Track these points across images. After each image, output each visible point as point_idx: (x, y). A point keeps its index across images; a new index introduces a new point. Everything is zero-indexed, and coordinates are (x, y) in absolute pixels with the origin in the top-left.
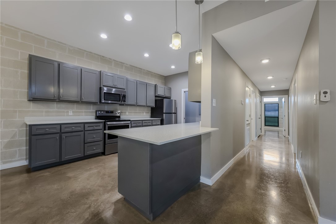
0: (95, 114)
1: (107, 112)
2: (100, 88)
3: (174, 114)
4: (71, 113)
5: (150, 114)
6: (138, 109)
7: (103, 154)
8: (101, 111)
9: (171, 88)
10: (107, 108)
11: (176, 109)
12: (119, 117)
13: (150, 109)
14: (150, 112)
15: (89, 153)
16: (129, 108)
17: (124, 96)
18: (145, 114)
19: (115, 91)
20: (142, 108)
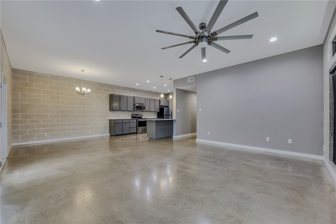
0: (131, 116)
1: (137, 115)
2: (134, 104)
3: (170, 116)
4: (122, 116)
5: (157, 116)
6: (150, 113)
7: (136, 133)
8: (134, 114)
9: (169, 101)
10: (136, 113)
11: (172, 113)
12: (141, 117)
13: (157, 113)
14: (157, 115)
15: (131, 132)
16: (146, 113)
17: (144, 107)
18: (154, 116)
19: (138, 105)
20: (153, 113)
